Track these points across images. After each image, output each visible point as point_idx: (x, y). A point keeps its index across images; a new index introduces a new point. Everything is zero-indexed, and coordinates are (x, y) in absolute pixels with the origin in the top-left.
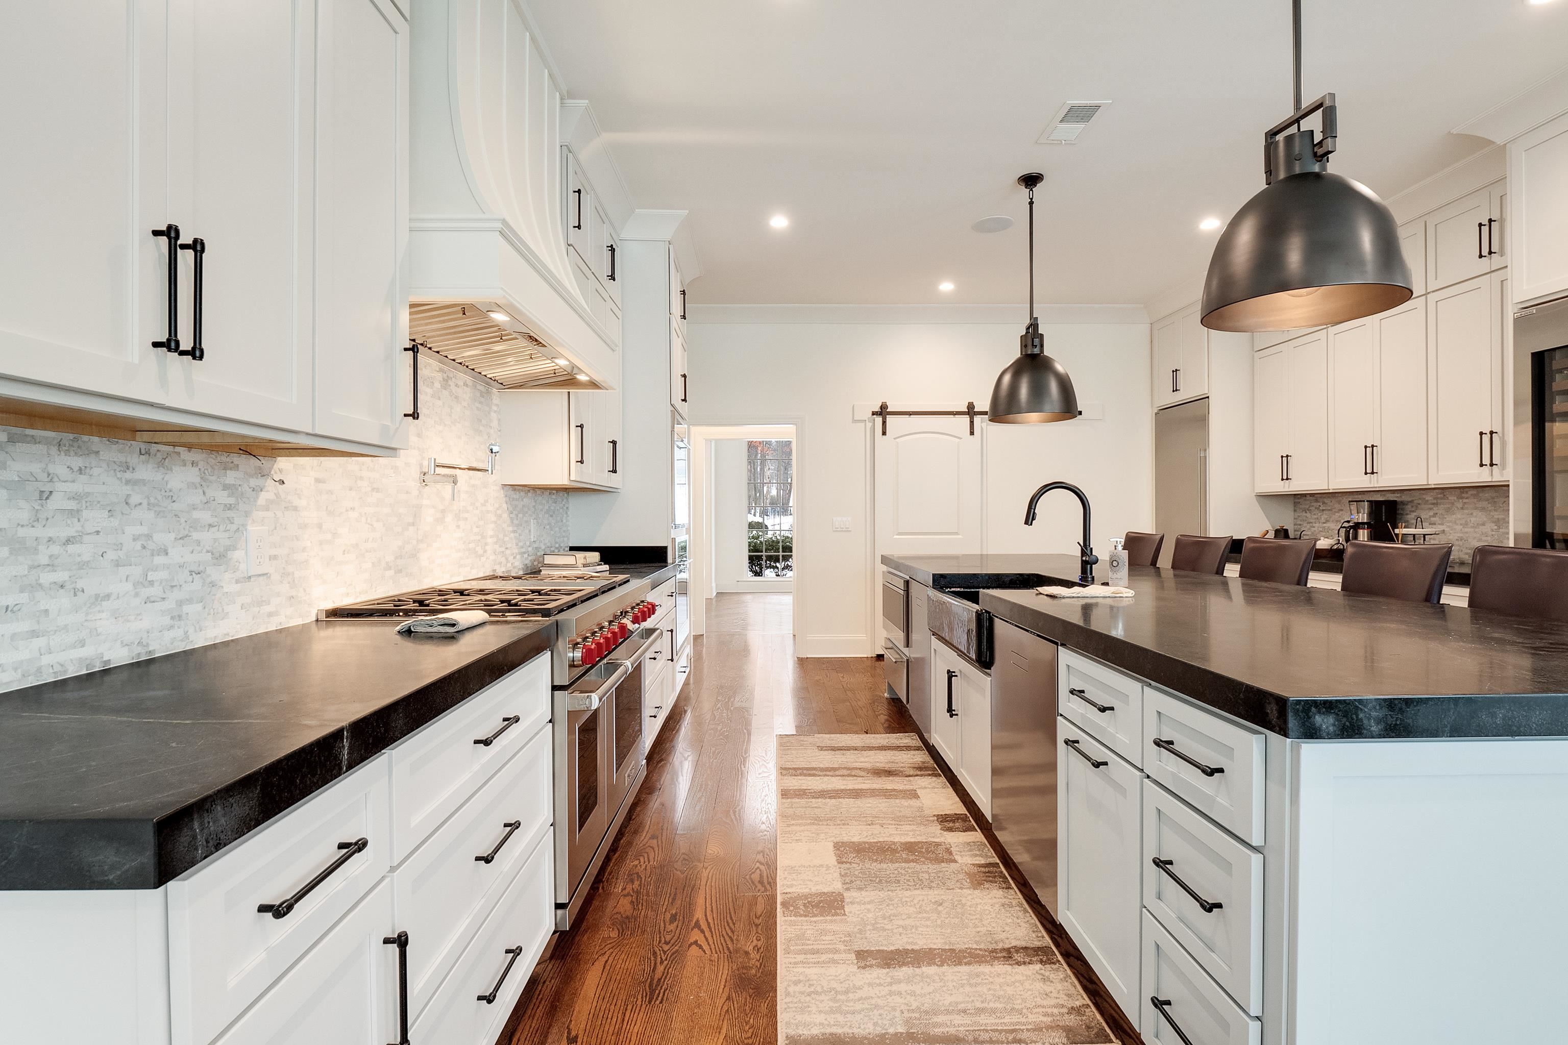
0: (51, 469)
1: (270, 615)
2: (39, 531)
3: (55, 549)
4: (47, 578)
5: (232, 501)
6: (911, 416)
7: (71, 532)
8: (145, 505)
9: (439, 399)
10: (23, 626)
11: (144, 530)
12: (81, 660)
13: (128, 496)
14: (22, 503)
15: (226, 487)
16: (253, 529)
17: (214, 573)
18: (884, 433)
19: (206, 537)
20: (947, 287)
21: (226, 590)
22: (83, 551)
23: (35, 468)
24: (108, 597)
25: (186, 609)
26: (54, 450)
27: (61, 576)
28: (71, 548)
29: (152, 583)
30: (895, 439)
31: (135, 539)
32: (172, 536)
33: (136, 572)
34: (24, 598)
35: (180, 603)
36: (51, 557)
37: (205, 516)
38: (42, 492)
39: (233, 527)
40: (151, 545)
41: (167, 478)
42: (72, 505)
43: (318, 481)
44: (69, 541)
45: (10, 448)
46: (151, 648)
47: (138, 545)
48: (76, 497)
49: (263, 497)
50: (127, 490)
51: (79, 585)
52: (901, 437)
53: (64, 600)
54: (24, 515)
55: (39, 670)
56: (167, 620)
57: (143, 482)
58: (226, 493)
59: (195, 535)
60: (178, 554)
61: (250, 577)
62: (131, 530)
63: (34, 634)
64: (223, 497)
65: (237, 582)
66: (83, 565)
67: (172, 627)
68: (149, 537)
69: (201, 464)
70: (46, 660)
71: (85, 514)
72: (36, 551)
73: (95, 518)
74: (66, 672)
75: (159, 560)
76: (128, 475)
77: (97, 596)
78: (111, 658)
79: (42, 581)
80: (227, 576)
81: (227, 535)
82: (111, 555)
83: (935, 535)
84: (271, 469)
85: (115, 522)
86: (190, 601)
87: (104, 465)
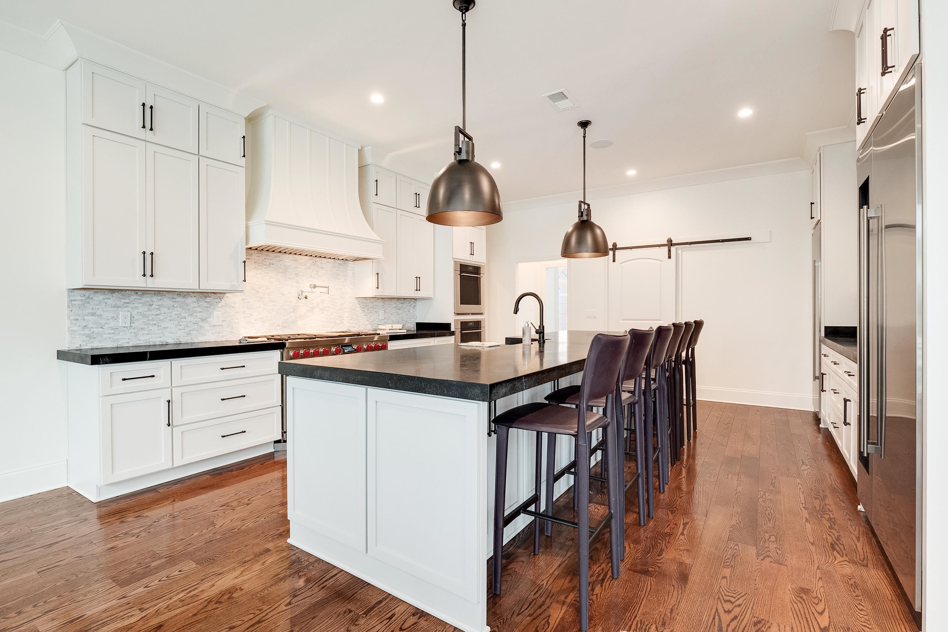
0: (152, 299)
1: (223, 336)
2: (149, 313)
3: (153, 317)
4: (151, 322)
5: (208, 305)
6: (632, 249)
7: (158, 313)
8: (179, 307)
9: (310, 269)
10: (145, 332)
11: (178, 313)
12: (160, 341)
13: (174, 305)
14: (145, 307)
15: (206, 302)
16: (216, 313)
17: (201, 324)
18: (614, 261)
19: (199, 315)
20: (631, 173)
21: (206, 328)
22: (161, 317)
23: (149, 299)
24: (168, 328)
25: (192, 332)
26: (153, 295)
27: (155, 322)
28: (157, 316)
29: (181, 325)
30: (621, 264)
31: (176, 315)
32: (187, 314)
33: (176, 322)
34: (146, 326)
35: (190, 331)
36: (152, 318)
37: (199, 309)
38: (150, 305)
39: (209, 312)
40: (180, 316)
41: (186, 300)
42: (158, 307)
43: (243, 299)
44: (157, 315)
45: (142, 296)
46: (180, 341)
47: (177, 316)
48: (159, 305)
49: (220, 305)
50: (174, 303)
51: (160, 325)
52: (625, 262)
53: (156, 328)
54: (146, 310)
55: (149, 342)
56: (185, 334)
57: (178, 302)
58: (206, 303)
59: (195, 314)
60: (189, 319)
61: (215, 326)
62: (174, 313)
63: (148, 334)
64: (205, 305)
65: (210, 326)
66: (160, 320)
67: (187, 336)
68: (180, 314)
69: (197, 297)
70: (151, 340)
71: (161, 309)
72: (149, 317)
73: (164, 310)
74: (156, 343)
75: (184, 320)
76: (174, 300)
77: (165, 327)
78: (169, 341)
79: (150, 323)
80: (207, 325)
81: (206, 314)
82: (168, 318)
83: (640, 321)
84: (224, 296)
85: (170, 311)
86: (193, 330)
87: (167, 298)
